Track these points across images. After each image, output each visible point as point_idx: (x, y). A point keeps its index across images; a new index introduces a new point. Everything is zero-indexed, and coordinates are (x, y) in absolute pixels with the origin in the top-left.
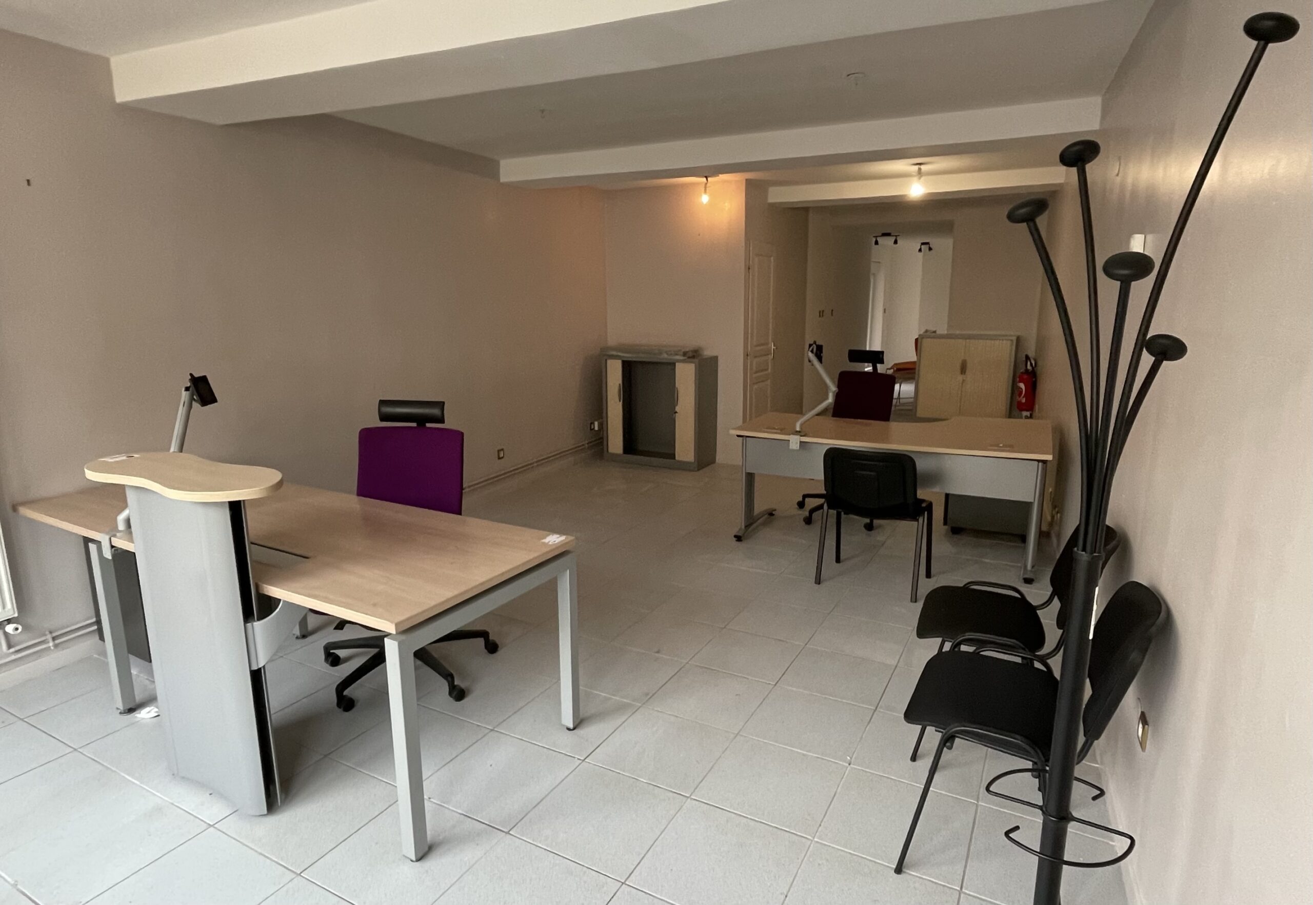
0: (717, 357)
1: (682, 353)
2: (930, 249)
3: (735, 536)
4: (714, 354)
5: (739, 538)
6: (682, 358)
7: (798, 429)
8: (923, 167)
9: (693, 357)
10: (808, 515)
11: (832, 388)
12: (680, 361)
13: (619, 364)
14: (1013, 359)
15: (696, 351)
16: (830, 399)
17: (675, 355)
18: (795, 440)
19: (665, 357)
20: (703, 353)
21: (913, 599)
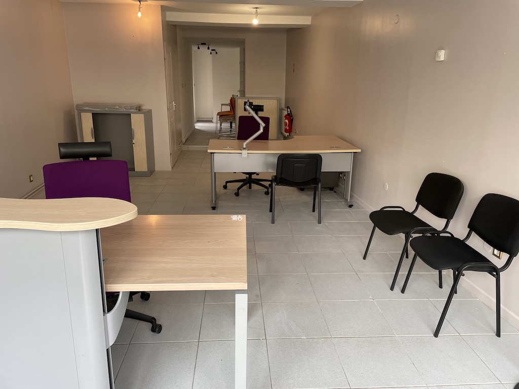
0: (151, 110)
2: (216, 53)
3: (212, 207)
4: (150, 108)
5: (214, 208)
6: (136, 111)
7: (245, 147)
8: (258, 10)
9: (139, 110)
10: (237, 191)
11: (262, 125)
12: (134, 113)
13: (90, 115)
14: (279, 109)
15: (140, 107)
16: (261, 130)
17: (130, 109)
18: (245, 152)
19: (123, 110)
20: (144, 107)
21: (320, 222)
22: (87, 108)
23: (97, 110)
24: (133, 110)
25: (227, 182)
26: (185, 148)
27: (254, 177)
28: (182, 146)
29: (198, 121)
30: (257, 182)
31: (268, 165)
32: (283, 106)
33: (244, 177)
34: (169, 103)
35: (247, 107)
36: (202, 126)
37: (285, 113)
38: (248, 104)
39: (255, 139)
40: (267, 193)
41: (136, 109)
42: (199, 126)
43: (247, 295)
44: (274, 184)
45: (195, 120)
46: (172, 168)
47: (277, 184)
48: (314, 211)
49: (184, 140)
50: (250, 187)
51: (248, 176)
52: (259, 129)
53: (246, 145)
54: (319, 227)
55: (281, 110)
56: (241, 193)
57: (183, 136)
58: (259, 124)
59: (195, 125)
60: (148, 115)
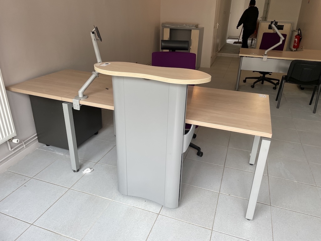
0: (203, 28)
1: (195, 26)
4: (203, 26)
6: (195, 28)
7: (266, 54)
9: (197, 28)
10: (253, 85)
11: (282, 38)
12: (193, 29)
13: (168, 30)
14: (291, 30)
15: (197, 25)
16: (281, 42)
17: (192, 26)
18: (265, 58)
19: (188, 27)
20: (200, 26)
21: (314, 112)
22: (167, 26)
23: (173, 27)
24: (193, 27)
25: (246, 78)
26: (219, 54)
27: (267, 76)
28: (218, 53)
29: (229, 38)
30: (269, 80)
31: (280, 68)
32: (295, 28)
33: (260, 75)
34: (216, 24)
35: (273, 26)
36: (231, 42)
37: (296, 33)
38: (274, 23)
39: (274, 49)
40: (275, 88)
41: (195, 27)
42: (229, 41)
43: (270, 141)
44: (284, 81)
45: (227, 37)
46: (211, 66)
47: (286, 81)
48: (310, 104)
49: (219, 49)
50: (262, 83)
51: (262, 75)
52: (279, 41)
53: (267, 52)
54: (314, 116)
55: (293, 31)
56: (256, 86)
57: (219, 47)
58: (279, 38)
59: (227, 41)
60: (202, 31)
